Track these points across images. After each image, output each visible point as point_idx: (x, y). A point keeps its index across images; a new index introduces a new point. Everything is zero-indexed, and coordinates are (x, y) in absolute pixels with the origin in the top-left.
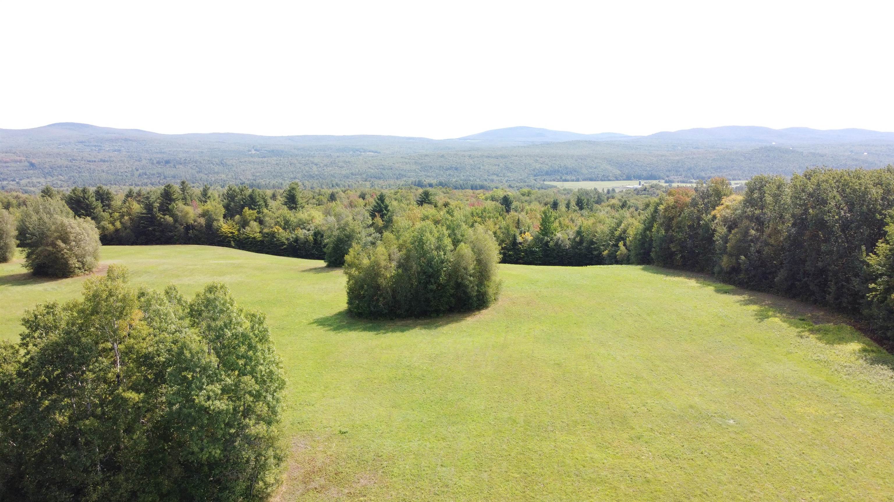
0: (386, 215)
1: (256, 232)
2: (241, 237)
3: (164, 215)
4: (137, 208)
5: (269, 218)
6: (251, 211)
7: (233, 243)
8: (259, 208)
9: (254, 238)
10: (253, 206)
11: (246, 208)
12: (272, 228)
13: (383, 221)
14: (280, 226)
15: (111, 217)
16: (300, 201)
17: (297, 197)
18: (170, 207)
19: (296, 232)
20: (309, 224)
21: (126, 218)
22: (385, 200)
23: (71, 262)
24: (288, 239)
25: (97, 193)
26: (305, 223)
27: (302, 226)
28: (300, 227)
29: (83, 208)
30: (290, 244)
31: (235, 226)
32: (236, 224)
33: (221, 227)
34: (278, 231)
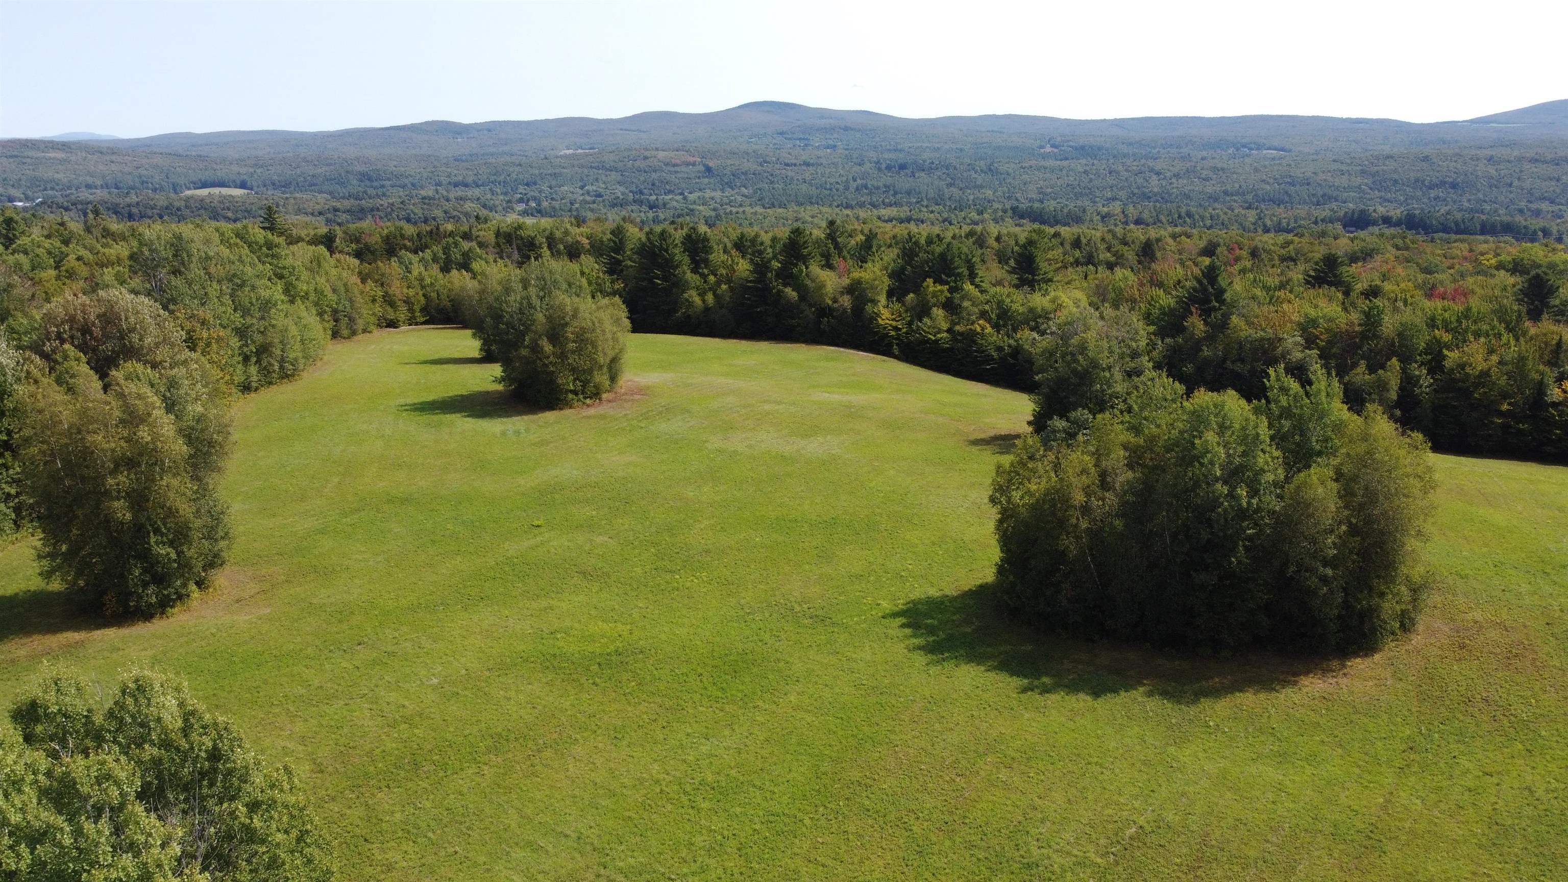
0: (1215, 309)
1: (940, 331)
2: (912, 339)
3: (785, 285)
4: (742, 268)
5: (970, 303)
6: (939, 287)
7: (895, 350)
8: (955, 282)
9: (937, 341)
10: (943, 276)
11: (930, 281)
12: (972, 324)
13: (1206, 323)
14: (989, 321)
16: (1043, 266)
17: (1038, 260)
18: (796, 270)
19: (1019, 336)
20: (1049, 319)
22: (1219, 278)
24: (1000, 349)
26: (1040, 317)
27: (1031, 324)
28: (1028, 325)
30: (1003, 359)
31: (904, 315)
32: (906, 311)
33: (878, 315)
34: (983, 329)
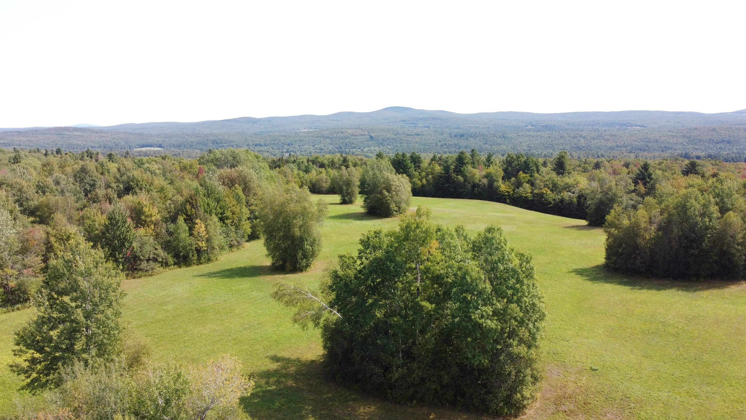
0: (649, 182)
1: (527, 193)
2: (515, 196)
3: (457, 175)
4: (438, 169)
5: (539, 181)
6: (525, 175)
7: (508, 201)
8: (531, 173)
9: (526, 197)
10: (526, 171)
11: (521, 172)
12: (542, 189)
13: (645, 188)
14: (549, 188)
15: (420, 175)
16: (568, 167)
17: (565, 164)
18: (462, 169)
19: (562, 194)
20: (574, 187)
21: (430, 176)
22: (649, 169)
23: (391, 206)
24: (554, 200)
25: (412, 157)
26: (570, 187)
27: (567, 189)
28: (565, 190)
29: (402, 168)
30: (556, 204)
31: (511, 187)
32: (512, 185)
33: (500, 186)
34: (546, 192)
